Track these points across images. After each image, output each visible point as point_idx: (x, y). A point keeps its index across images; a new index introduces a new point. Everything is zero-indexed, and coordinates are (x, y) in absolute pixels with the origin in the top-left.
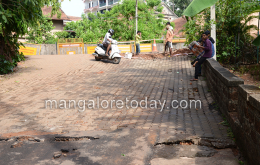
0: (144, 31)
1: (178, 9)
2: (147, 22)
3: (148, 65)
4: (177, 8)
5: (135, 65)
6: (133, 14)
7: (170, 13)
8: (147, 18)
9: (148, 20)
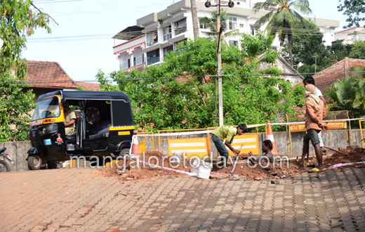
0: (236, 107)
1: (300, 64)
2: (243, 86)
3: (259, 200)
4: (297, 63)
5: (221, 201)
6: (212, 70)
7: (288, 71)
8: (242, 77)
9: (245, 80)
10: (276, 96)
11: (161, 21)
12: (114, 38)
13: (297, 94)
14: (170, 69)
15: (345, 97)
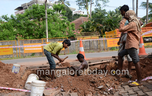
2: (54, 23)
10: (66, 26)
11: (28, 5)
12: (15, 10)
13: (72, 26)
14: (27, 16)
15: (86, 27)
